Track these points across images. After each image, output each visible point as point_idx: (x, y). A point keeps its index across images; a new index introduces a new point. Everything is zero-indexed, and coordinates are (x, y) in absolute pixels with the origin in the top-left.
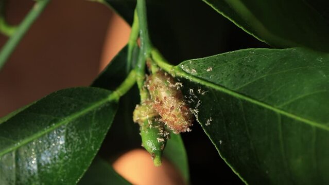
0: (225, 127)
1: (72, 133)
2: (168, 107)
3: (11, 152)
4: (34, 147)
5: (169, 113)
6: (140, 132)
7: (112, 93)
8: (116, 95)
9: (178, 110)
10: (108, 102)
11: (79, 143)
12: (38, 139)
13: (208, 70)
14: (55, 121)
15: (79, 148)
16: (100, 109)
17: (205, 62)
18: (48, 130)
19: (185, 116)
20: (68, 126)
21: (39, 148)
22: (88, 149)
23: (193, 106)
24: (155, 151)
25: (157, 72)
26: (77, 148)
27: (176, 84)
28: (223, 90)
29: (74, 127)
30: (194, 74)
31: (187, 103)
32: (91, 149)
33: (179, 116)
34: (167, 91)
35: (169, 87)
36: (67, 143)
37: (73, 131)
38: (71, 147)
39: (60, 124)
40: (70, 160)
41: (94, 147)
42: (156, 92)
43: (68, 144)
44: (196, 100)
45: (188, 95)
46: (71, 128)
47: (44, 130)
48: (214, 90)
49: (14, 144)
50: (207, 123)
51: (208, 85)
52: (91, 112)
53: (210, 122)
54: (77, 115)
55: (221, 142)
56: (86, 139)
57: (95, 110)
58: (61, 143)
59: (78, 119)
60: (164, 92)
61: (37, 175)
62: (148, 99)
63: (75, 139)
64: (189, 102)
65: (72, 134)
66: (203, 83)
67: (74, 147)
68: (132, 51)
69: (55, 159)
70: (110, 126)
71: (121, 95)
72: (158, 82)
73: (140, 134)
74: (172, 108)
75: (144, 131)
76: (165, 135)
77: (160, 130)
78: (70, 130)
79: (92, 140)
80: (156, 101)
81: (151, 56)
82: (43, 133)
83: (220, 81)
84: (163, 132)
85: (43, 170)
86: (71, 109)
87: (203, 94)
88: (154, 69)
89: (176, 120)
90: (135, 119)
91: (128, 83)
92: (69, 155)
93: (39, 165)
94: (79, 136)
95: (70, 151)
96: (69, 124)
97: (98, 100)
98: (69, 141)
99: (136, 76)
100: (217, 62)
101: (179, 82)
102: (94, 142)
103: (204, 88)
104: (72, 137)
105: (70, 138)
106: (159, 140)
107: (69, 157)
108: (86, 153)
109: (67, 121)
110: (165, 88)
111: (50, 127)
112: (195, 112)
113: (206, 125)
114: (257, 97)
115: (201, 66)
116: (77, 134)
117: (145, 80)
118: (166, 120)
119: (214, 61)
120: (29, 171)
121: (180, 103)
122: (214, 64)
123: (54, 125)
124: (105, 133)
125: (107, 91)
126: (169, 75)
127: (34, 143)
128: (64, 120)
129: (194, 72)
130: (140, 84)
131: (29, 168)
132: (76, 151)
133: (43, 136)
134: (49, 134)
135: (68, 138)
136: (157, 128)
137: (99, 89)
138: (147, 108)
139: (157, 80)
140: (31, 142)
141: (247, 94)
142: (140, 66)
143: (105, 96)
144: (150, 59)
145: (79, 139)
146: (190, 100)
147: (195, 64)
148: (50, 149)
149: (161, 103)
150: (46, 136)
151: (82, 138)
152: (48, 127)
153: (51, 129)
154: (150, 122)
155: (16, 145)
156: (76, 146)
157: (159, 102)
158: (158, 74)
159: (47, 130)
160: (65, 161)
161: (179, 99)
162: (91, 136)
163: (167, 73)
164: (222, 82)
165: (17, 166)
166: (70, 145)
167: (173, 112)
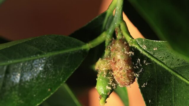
0: (156, 92)
1: (50, 64)
2: (119, 67)
3: (4, 66)
4: (21, 67)
5: (118, 71)
6: (97, 77)
7: (85, 44)
8: (88, 46)
9: (124, 71)
10: (81, 50)
11: (52, 72)
12: (25, 62)
13: (154, 49)
14: (40, 53)
15: (52, 76)
16: (73, 53)
17: (152, 43)
18: (34, 58)
19: (128, 77)
20: (48, 58)
21: (24, 68)
22: (58, 79)
23: (136, 71)
24: (102, 94)
25: (120, 40)
26: (50, 76)
27: (130, 52)
28: (162, 65)
29: (52, 61)
30: (144, 49)
31: (133, 68)
32: (60, 80)
33: (124, 75)
34: (122, 56)
35: (124, 53)
36: (44, 70)
37: (51, 63)
38: (46, 74)
39: (43, 56)
40: (43, 83)
41: (62, 79)
42: (115, 54)
43: (45, 72)
44: (140, 67)
45: (135, 62)
46: (50, 61)
47: (31, 57)
48: (156, 63)
49: (8, 60)
50: (143, 85)
51: (152, 59)
52: (67, 54)
53: (145, 85)
54: (56, 53)
55: (150, 101)
56: (58, 72)
57: (70, 52)
58: (41, 69)
59: (56, 56)
60: (120, 56)
61: (18, 86)
62: (109, 56)
63: (50, 69)
64: (134, 67)
65: (50, 66)
66: (149, 57)
67: (48, 75)
68: (109, 18)
69: (33, 79)
70: (77, 67)
71: (92, 47)
72: (118, 47)
73: (96, 79)
74: (121, 69)
75: (100, 78)
76: (112, 85)
77: (110, 80)
78: (49, 62)
79: (62, 74)
80: (112, 60)
81: (119, 27)
82: (30, 59)
83: (161, 59)
84: (112, 83)
85: (22, 84)
86: (53, 48)
87: (146, 64)
88: (119, 36)
89: (121, 77)
90: (96, 67)
91: (99, 40)
92: (44, 80)
93: (21, 80)
94: (54, 68)
95: (45, 77)
96: (50, 57)
97: (74, 47)
98: (46, 70)
99: (106, 37)
100: (161, 46)
101: (133, 51)
102: (63, 75)
103: (148, 60)
104: (49, 67)
105: (47, 68)
106: (107, 87)
107: (43, 81)
108: (56, 81)
109: (48, 55)
110: (121, 53)
111: (36, 56)
112: (136, 76)
113: (142, 86)
114: (186, 77)
115: (150, 45)
116: (53, 66)
117: (111, 42)
118: (115, 75)
119: (159, 44)
120: (13, 82)
121: (127, 67)
122: (159, 47)
123: (39, 55)
124: (72, 71)
125: (82, 42)
126: (127, 44)
127: (22, 64)
128: (47, 54)
129: (145, 47)
130: (107, 43)
131: (13, 80)
132: (49, 78)
133: (29, 61)
134: (33, 60)
135: (46, 67)
136: (109, 79)
137: (76, 39)
138: (106, 63)
139: (118, 45)
140: (19, 63)
141: (179, 73)
142: (111, 31)
143: (79, 45)
144: (118, 28)
145: (53, 70)
146: (135, 66)
147: (146, 42)
148: (31, 71)
149: (115, 63)
150: (32, 61)
151: (55, 70)
152: (34, 56)
153: (36, 58)
154: (105, 73)
155: (9, 62)
156: (50, 75)
157: (114, 62)
158: (120, 41)
159: (32, 58)
160: (40, 83)
161: (128, 63)
162: (62, 71)
163: (127, 42)
164: (163, 60)
165: (6, 77)
166: (46, 72)
167: (121, 71)
